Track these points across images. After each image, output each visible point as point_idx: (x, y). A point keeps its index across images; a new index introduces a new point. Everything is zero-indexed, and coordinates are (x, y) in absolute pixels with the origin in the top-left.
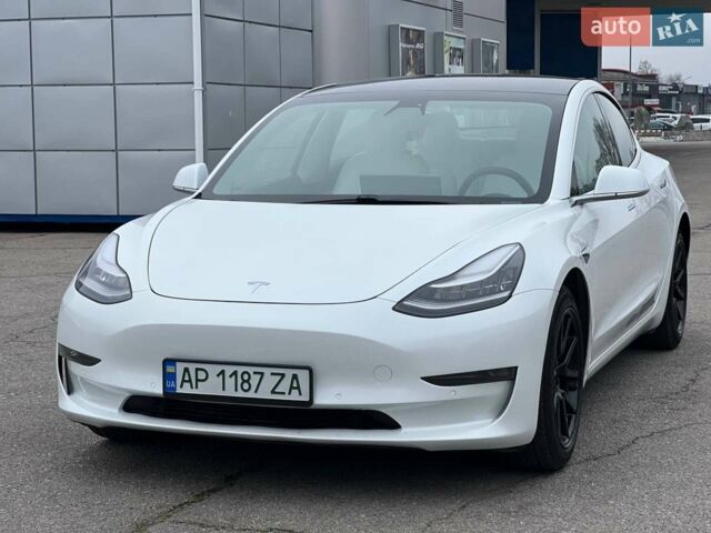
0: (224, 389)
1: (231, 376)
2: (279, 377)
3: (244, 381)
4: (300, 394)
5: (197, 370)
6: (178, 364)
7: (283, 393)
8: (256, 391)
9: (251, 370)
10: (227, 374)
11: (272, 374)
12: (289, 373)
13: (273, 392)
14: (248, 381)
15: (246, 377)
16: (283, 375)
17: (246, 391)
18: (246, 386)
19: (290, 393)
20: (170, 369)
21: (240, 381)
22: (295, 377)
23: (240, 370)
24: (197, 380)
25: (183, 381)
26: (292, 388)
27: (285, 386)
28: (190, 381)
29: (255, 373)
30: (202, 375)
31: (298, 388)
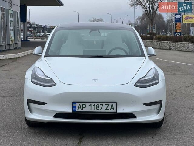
0: (91, 110)
1: (93, 106)
2: (108, 106)
3: (97, 107)
4: (114, 110)
5: (83, 104)
6: (77, 103)
7: (109, 110)
8: (101, 110)
9: (99, 104)
10: (92, 105)
11: (106, 105)
12: (110, 104)
13: (106, 110)
14: (98, 107)
15: (98, 106)
16: (109, 105)
17: (98, 110)
18: (98, 108)
19: (111, 110)
20: (74, 105)
21: (96, 107)
22: (112, 105)
23: (96, 104)
24: (83, 107)
25: (79, 108)
26: (111, 108)
27: (109, 108)
28: (81, 108)
29: (101, 105)
30: (84, 106)
31: (113, 108)
